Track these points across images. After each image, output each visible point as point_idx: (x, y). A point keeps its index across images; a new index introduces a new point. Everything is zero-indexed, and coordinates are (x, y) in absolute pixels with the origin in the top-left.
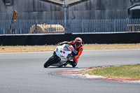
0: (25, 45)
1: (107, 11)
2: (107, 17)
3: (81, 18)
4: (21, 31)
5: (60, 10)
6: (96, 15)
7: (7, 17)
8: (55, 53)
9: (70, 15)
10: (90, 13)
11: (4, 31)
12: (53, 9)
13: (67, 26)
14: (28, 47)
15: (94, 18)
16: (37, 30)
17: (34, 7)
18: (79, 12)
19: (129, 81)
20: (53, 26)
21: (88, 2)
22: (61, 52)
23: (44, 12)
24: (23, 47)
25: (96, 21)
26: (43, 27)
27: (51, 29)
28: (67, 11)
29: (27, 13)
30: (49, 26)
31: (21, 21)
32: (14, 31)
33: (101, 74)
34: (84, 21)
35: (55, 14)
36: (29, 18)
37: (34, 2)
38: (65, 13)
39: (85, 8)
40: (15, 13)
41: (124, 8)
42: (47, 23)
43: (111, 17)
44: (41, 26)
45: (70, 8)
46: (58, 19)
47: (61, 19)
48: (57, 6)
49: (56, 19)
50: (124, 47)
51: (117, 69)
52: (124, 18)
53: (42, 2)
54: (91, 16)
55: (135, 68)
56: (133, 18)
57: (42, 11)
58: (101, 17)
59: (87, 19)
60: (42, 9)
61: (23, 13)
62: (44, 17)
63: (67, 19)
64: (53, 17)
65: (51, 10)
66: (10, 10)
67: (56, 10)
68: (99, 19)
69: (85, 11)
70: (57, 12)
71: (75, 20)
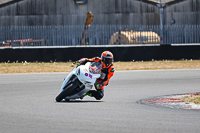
3: (184, 22)
4: (98, 42)
5: (153, 11)
7: (78, 22)
9: (168, 18)
10: (197, 16)
11: (74, 41)
12: (144, 10)
13: (164, 35)
16: (122, 39)
17: (117, 6)
18: (181, 14)
20: (144, 34)
22: (86, 75)
23: (131, 15)
26: (129, 35)
27: (141, 39)
28: (164, 13)
29: (107, 16)
30: (138, 34)
31: (97, 27)
32: (87, 41)
34: (188, 27)
35: (147, 17)
36: (109, 23)
38: (161, 16)
39: (189, 9)
40: (89, 15)
42: (135, 30)
44: (126, 34)
45: (168, 8)
46: (152, 24)
47: (155, 24)
48: (150, 6)
49: (148, 23)
57: (128, 13)
59: (193, 23)
60: (129, 10)
61: (101, 16)
62: (131, 21)
63: (164, 23)
64: (145, 21)
65: (141, 11)
66: (83, 11)
67: (147, 11)
69: (190, 14)
70: (150, 14)
71: (175, 25)
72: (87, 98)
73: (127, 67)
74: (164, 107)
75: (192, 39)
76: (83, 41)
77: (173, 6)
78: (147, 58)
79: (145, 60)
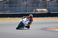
3: (55, 6)
5: (46, 3)
7: (24, 6)
12: (43, 3)
13: (49, 10)
16: (36, 11)
17: (35, 2)
18: (54, 4)
26: (38, 10)
27: (42, 11)
28: (49, 4)
31: (29, 7)
32: (26, 11)
34: (56, 8)
35: (44, 5)
36: (33, 6)
38: (48, 4)
39: (56, 2)
40: (27, 4)
42: (40, 8)
45: (50, 2)
47: (46, 7)
48: (45, 1)
49: (44, 7)
57: (38, 4)
61: (31, 4)
62: (39, 6)
63: (49, 7)
66: (25, 3)
67: (44, 3)
71: (52, 7)
73: (38, 19)
74: (48, 30)
75: (57, 11)
76: (25, 12)
78: (44, 16)
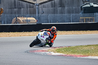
0: (9, 32)
1: (66, 8)
2: (66, 12)
3: (48, 13)
4: (6, 22)
5: (33, 7)
6: (58, 11)
8: (37, 37)
9: (40, 11)
10: (54, 10)
12: (28, 7)
13: (38, 19)
14: (11, 34)
15: (57, 13)
16: (17, 21)
17: (15, 5)
18: (46, 8)
19: (81, 57)
20: (28, 18)
21: (53, 1)
22: (41, 36)
23: (22, 9)
24: (8, 33)
25: (58, 15)
26: (21, 19)
27: (27, 21)
28: (38, 8)
29: (10, 10)
30: (25, 18)
31: (6, 15)
32: (1, 22)
33: (62, 52)
34: (50, 15)
35: (30, 10)
36: (11, 13)
37: (15, 2)
38: (37, 10)
39: (51, 6)
40: (1, 10)
41: (78, 6)
42: (24, 16)
43: (69, 12)
45: (40, 6)
46: (32, 13)
48: (31, 5)
49: (30, 13)
50: (78, 33)
51: (73, 48)
52: (78, 13)
53: (21, 2)
54: (55, 12)
55: (86, 48)
56: (85, 13)
57: (20, 8)
58: (62, 13)
59: (52, 13)
60: (21, 7)
61: (8, 10)
62: (22, 12)
63: (38, 14)
64: (29, 13)
65: (27, 7)
67: (30, 7)
68: (60, 13)
69: (51, 8)
70: (31, 9)
71: (44, 14)
72: (47, 45)
73: (20, 35)
74: (38, 54)
75: (52, 21)
77: (42, 5)
78: (30, 30)
79: (29, 31)
